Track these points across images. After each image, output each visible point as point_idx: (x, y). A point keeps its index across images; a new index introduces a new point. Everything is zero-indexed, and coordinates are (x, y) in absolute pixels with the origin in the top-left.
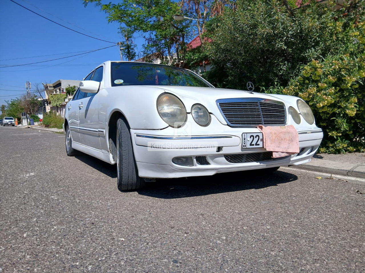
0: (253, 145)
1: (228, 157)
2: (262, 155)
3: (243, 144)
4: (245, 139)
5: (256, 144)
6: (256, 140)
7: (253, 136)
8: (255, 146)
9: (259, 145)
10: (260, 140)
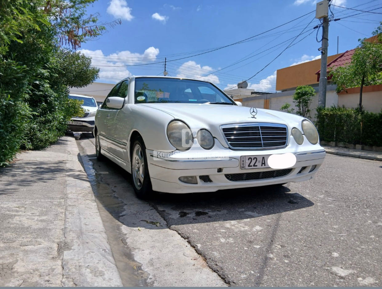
0: (251, 166)
1: (229, 176)
2: (261, 175)
3: (242, 166)
4: (243, 161)
5: (254, 166)
6: (253, 162)
7: (251, 158)
8: (253, 167)
9: (256, 166)
10: (257, 162)
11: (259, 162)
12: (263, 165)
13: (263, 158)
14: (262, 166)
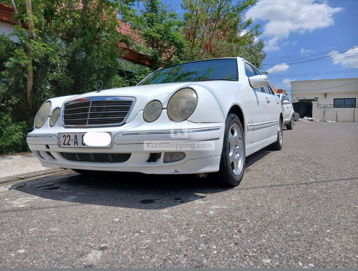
0: (66, 144)
3: (59, 144)
4: (59, 139)
5: (68, 144)
6: (67, 139)
7: (65, 136)
8: (67, 146)
9: (70, 145)
10: (71, 140)
11: (72, 140)
12: (76, 144)
13: (76, 136)
14: (74, 145)
